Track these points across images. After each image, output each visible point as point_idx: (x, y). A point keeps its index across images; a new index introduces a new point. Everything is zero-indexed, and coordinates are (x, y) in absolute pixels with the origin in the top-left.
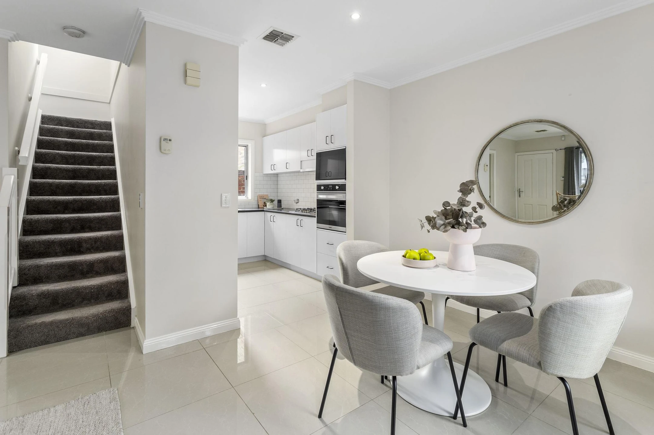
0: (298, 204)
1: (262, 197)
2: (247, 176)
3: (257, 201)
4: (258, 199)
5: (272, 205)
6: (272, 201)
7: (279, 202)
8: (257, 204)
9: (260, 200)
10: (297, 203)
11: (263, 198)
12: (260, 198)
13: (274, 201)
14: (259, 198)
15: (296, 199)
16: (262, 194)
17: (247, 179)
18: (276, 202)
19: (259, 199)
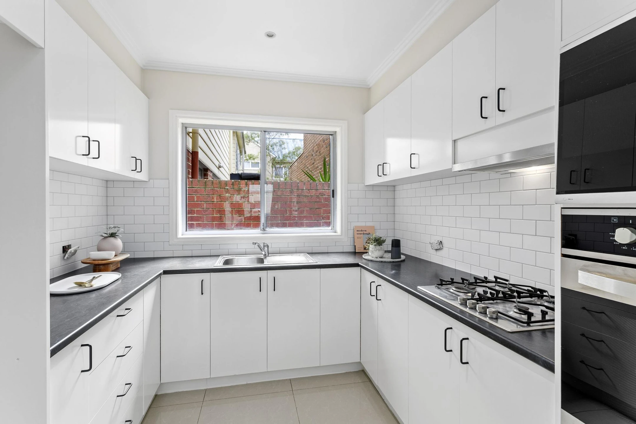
0: (440, 253)
1: (361, 231)
2: (333, 191)
3: (352, 239)
4: (354, 235)
5: (379, 250)
6: (379, 242)
7: (396, 244)
8: (352, 244)
9: (358, 238)
10: (436, 250)
11: (365, 232)
12: (358, 232)
13: (384, 241)
14: (356, 232)
15: (435, 240)
16: (363, 224)
17: (333, 197)
18: (388, 246)
19: (356, 236)
